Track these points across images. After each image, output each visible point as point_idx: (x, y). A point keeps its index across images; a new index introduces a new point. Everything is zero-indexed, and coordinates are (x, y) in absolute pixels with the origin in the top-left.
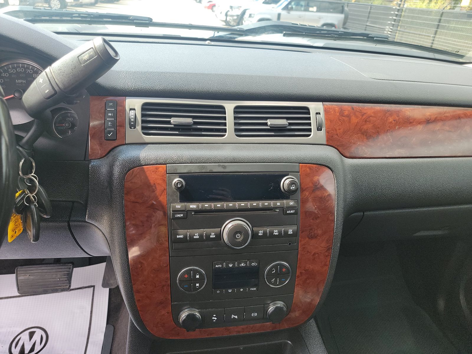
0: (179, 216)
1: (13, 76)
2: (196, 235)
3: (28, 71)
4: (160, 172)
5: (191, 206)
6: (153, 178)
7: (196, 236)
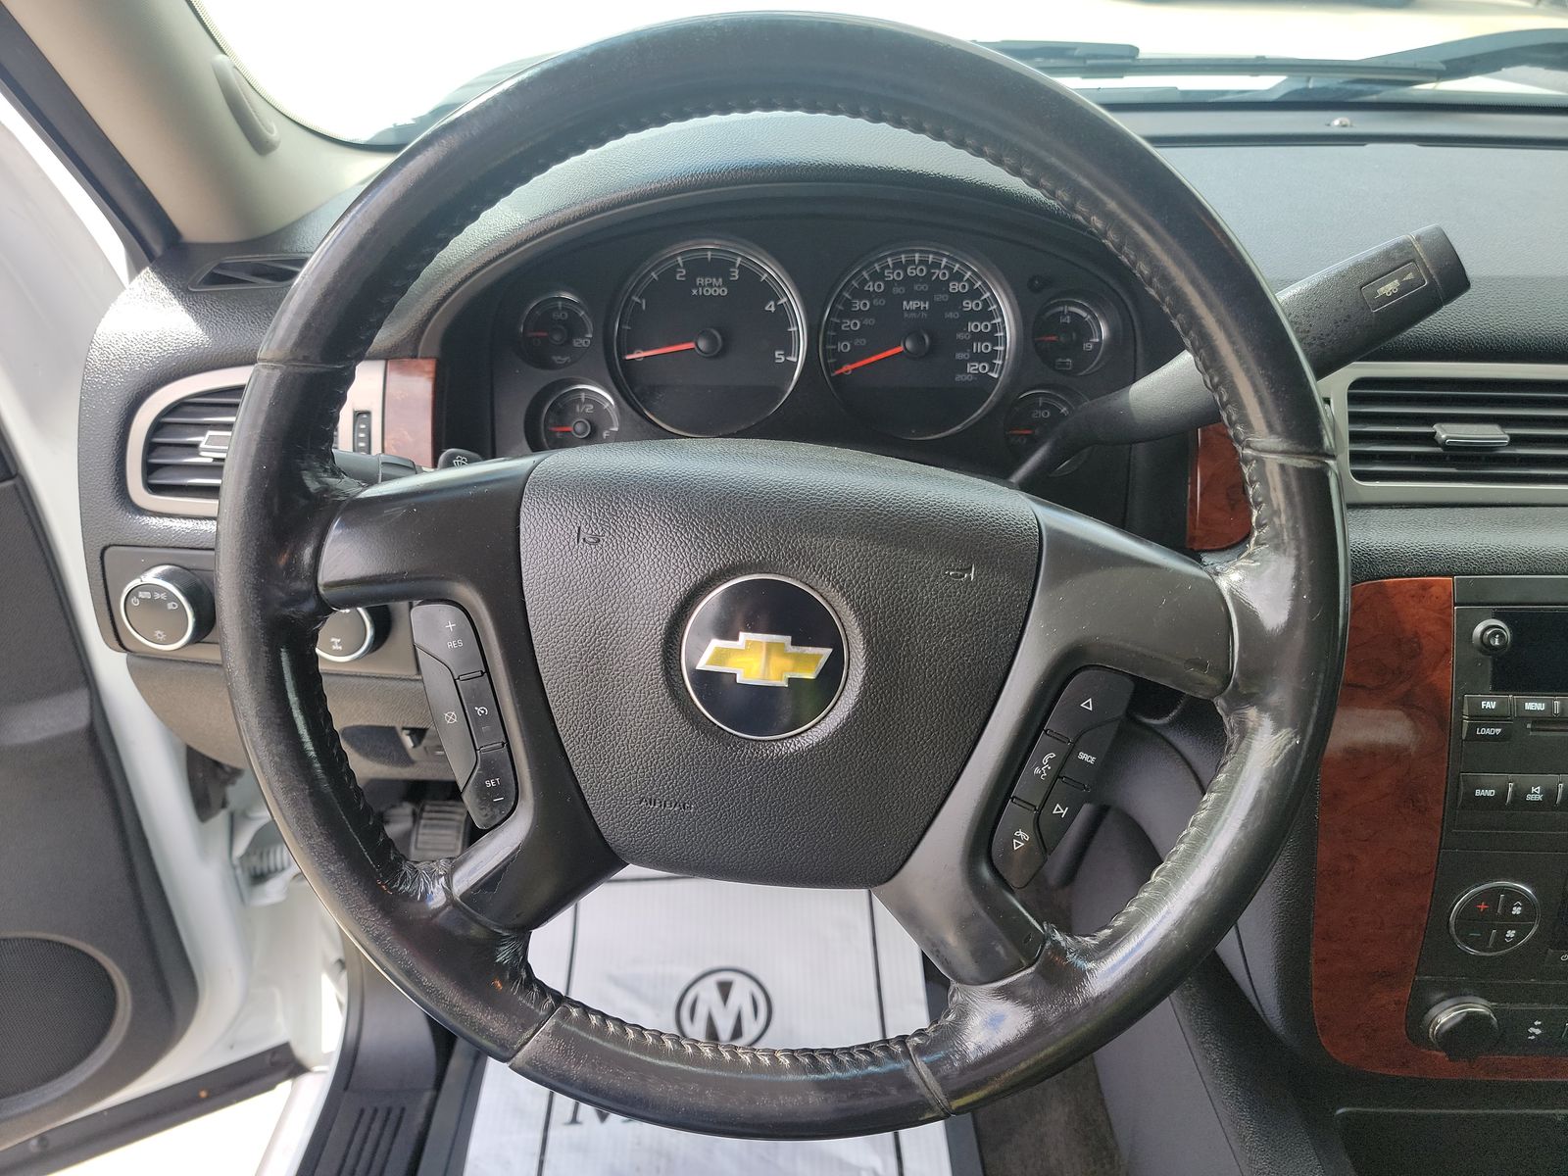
0: (1488, 731)
1: (897, 290)
2: (1533, 790)
3: (934, 273)
4: (1434, 598)
5: (1529, 706)
6: (1413, 616)
7: (1535, 793)
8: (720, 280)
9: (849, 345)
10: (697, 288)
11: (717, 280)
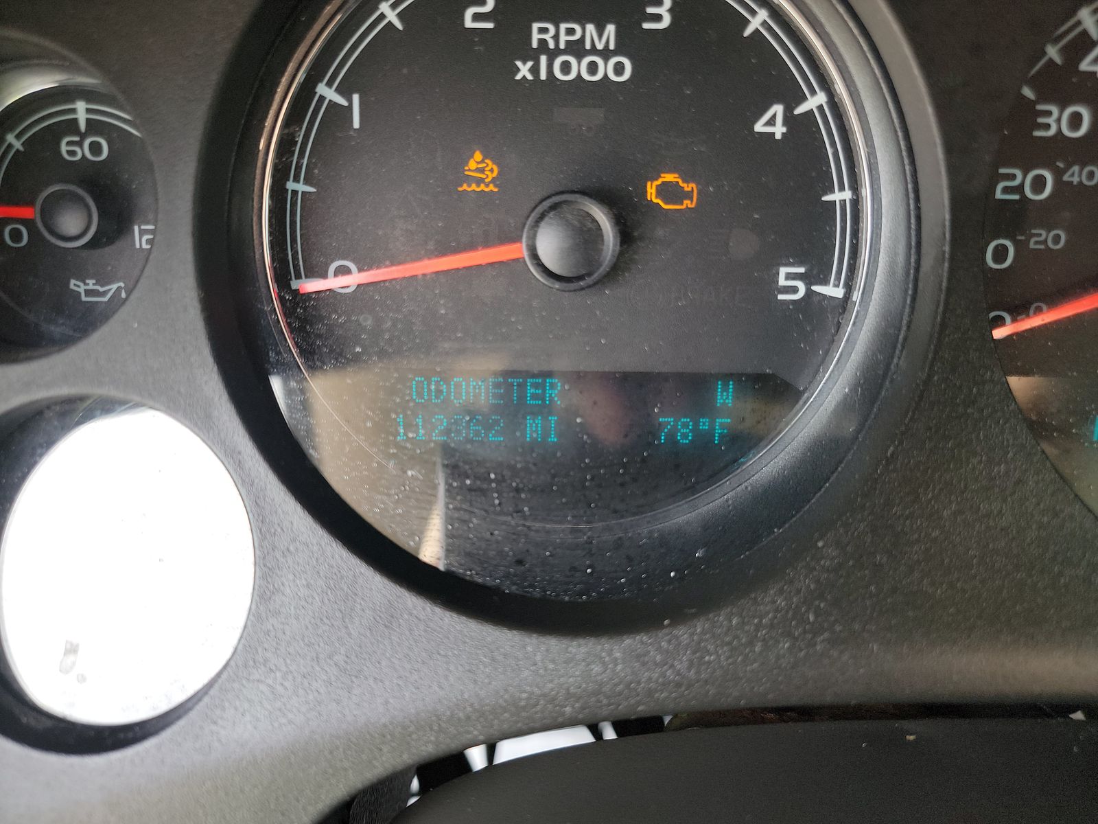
8: (611, 29)
9: (990, 262)
10: (534, 56)
11: (600, 31)
